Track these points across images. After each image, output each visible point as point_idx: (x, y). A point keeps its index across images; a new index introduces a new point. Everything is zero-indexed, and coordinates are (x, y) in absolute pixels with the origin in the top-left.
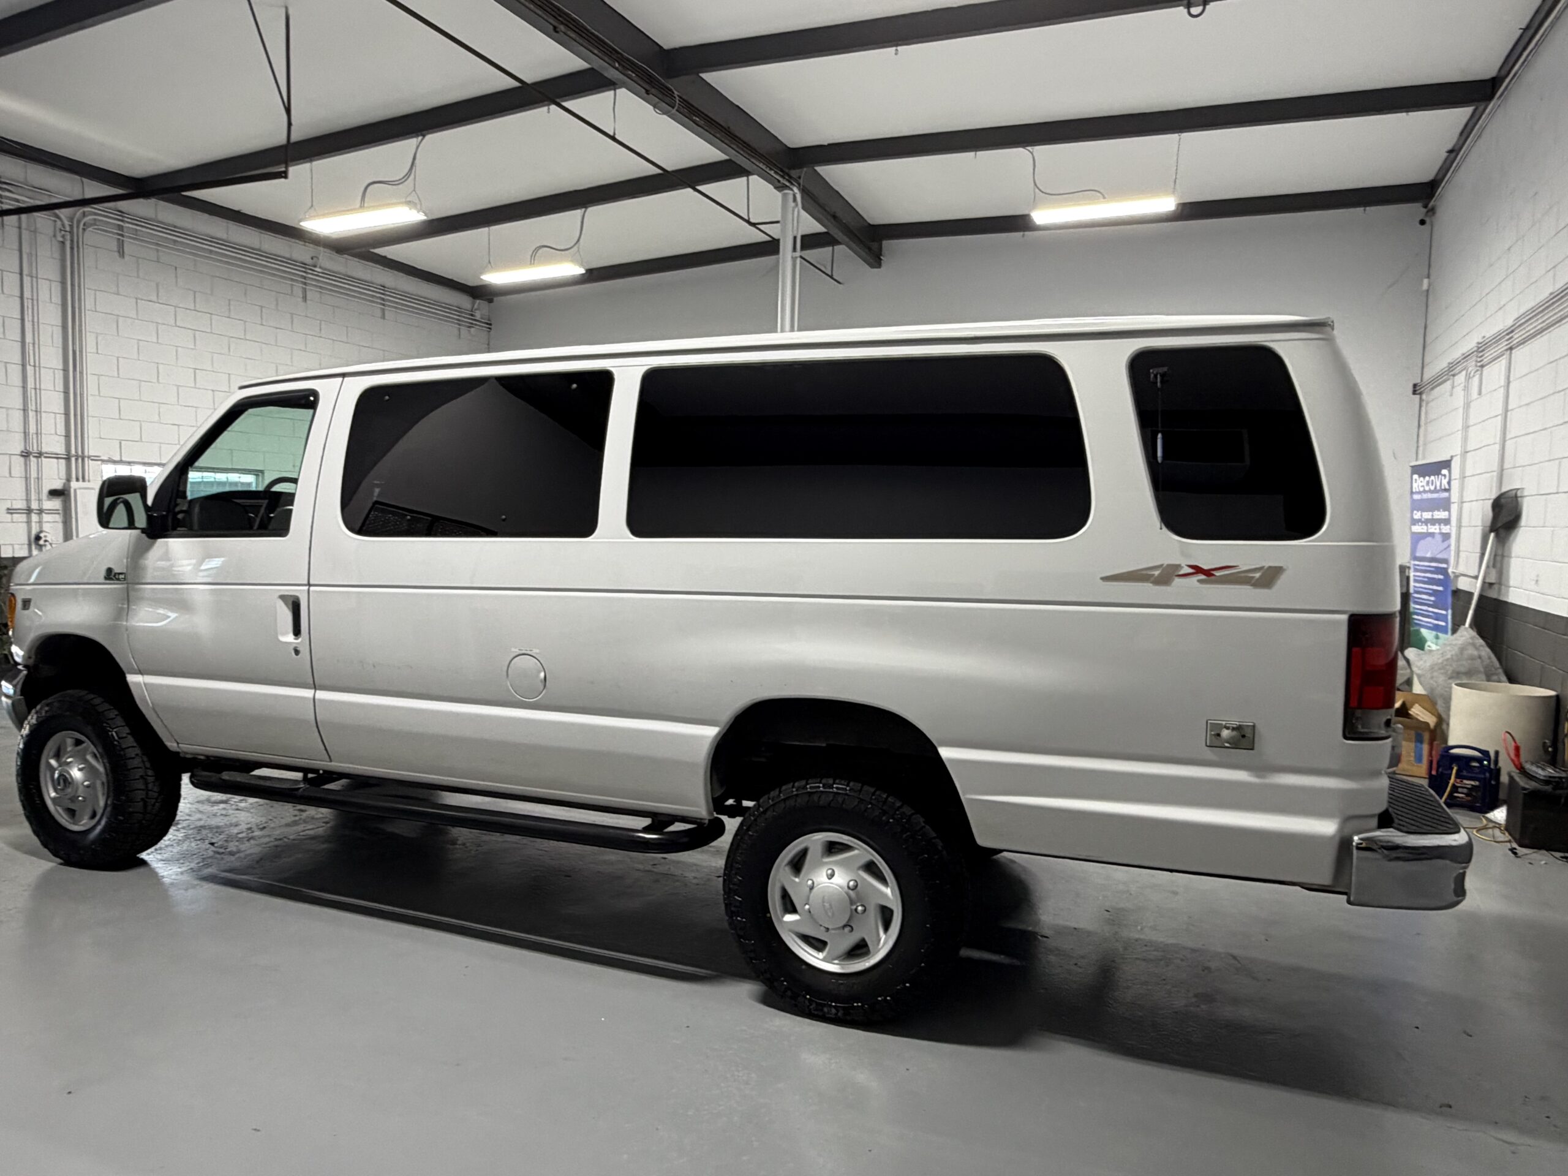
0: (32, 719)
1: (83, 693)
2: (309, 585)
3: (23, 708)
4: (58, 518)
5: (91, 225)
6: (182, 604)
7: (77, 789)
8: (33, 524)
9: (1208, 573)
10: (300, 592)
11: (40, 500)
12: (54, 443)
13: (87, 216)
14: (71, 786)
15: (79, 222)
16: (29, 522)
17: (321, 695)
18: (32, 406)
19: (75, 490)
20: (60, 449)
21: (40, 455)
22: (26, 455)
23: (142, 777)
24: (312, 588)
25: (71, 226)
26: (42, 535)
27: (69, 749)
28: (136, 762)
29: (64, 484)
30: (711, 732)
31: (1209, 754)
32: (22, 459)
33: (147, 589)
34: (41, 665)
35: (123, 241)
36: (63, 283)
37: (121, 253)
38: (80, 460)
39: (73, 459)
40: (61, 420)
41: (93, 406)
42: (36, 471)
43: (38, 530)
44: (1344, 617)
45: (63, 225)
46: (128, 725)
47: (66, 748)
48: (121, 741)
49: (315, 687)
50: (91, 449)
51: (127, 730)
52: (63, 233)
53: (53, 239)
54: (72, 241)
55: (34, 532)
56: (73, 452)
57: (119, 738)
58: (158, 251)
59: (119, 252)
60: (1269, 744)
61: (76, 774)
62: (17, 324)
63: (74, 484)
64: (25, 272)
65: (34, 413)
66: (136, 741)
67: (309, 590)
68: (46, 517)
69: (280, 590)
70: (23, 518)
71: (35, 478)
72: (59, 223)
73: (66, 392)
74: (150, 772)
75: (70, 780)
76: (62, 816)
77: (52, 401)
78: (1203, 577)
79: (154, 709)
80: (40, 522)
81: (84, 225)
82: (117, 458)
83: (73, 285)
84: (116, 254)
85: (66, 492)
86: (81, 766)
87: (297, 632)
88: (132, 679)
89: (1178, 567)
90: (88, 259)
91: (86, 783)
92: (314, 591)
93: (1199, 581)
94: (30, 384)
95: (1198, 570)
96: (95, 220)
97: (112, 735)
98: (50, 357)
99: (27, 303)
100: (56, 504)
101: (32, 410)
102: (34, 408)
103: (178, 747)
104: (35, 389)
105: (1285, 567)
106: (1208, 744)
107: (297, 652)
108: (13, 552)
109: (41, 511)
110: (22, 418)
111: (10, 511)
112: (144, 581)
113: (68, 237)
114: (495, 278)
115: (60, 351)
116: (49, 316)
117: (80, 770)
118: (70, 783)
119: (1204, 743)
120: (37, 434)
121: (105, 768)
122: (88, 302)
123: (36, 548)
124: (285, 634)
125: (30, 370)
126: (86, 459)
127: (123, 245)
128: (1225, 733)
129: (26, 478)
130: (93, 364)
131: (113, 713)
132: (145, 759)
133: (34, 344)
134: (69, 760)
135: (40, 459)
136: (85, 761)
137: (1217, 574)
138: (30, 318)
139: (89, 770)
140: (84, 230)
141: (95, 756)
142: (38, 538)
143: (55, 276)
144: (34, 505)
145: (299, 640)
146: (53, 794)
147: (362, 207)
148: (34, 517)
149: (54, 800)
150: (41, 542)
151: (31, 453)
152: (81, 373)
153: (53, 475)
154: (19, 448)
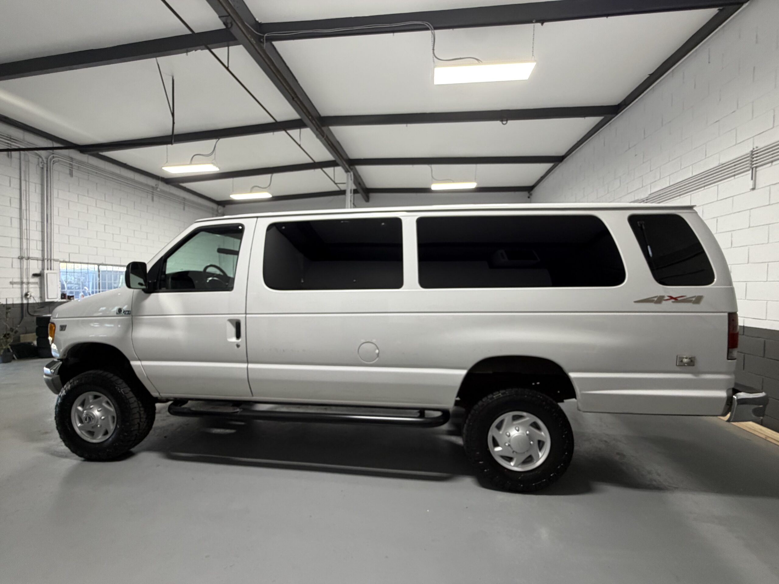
0: (68, 386)
1: (101, 372)
2: (246, 314)
3: (59, 381)
4: (37, 286)
5: (57, 162)
6: (167, 325)
7: (97, 422)
8: (24, 289)
9: (675, 299)
10: (241, 317)
11: (27, 278)
12: (36, 253)
13: (55, 158)
14: (94, 420)
15: (51, 160)
16: (22, 288)
17: (251, 366)
18: (25, 237)
19: (47, 274)
20: (38, 255)
21: (28, 258)
22: (21, 258)
23: (138, 412)
24: (248, 316)
25: (47, 161)
26: (29, 293)
27: (91, 401)
28: (135, 405)
29: (41, 272)
30: (464, 372)
31: (678, 369)
32: (19, 260)
33: (144, 318)
34: (69, 358)
35: (72, 171)
36: (42, 185)
37: (71, 174)
38: (49, 261)
39: (46, 261)
40: (40, 244)
41: (56, 238)
42: (26, 265)
43: (26, 291)
44: (726, 314)
45: (43, 160)
46: (129, 386)
47: (89, 400)
48: (126, 395)
49: (248, 362)
50: (55, 257)
51: (129, 389)
52: (43, 164)
53: (37, 166)
54: (47, 168)
55: (24, 292)
56: (46, 257)
57: (125, 393)
58: (89, 176)
59: (70, 174)
60: (700, 364)
61: (96, 413)
62: (18, 201)
63: (46, 271)
64: (23, 178)
65: (26, 240)
66: (134, 393)
67: (246, 317)
68: (31, 286)
69: (228, 317)
70: (19, 286)
71: (25, 269)
72: (40, 159)
73: (43, 232)
74: (142, 409)
75: (93, 417)
76: (86, 437)
77: (35, 235)
78: (673, 300)
79: (147, 377)
80: (28, 288)
81: (53, 161)
82: (67, 260)
83: (47, 186)
84: (69, 176)
85: (42, 275)
86: (99, 409)
87: (238, 336)
88: (133, 363)
89: (663, 297)
90: (55, 176)
91: (103, 418)
92: (249, 317)
93: (673, 302)
94: (24, 227)
95: (671, 298)
96: (59, 160)
97: (121, 392)
98: (35, 216)
99: (23, 192)
100: (36, 280)
101: (24, 239)
102: (26, 238)
103: (159, 394)
104: (27, 229)
105: (703, 296)
106: (678, 364)
107: (238, 346)
108: (13, 301)
109: (28, 283)
110: (19, 243)
111: (12, 283)
112: (141, 314)
113: (45, 165)
114: (235, 197)
115: (40, 214)
116: (34, 199)
117: (98, 411)
118: (93, 419)
119: (676, 364)
120: (27, 249)
121: (115, 408)
122: (55, 193)
123: (25, 299)
124: (231, 337)
125: (24, 222)
126: (52, 261)
127: (72, 172)
128: (685, 360)
129: (21, 268)
130: (57, 220)
131: (120, 381)
132: (139, 402)
133: (26, 210)
134: (92, 407)
135: (28, 261)
136: (101, 406)
137: (679, 299)
138: (25, 199)
139: (105, 411)
140: (53, 164)
141: (108, 403)
142: (26, 295)
143: (38, 181)
144: (25, 280)
145: (240, 340)
146: (79, 425)
147: (191, 164)
148: (25, 286)
149: (79, 428)
150: (28, 297)
151: (24, 258)
152: (51, 224)
153: (35, 267)
154: (17, 254)
